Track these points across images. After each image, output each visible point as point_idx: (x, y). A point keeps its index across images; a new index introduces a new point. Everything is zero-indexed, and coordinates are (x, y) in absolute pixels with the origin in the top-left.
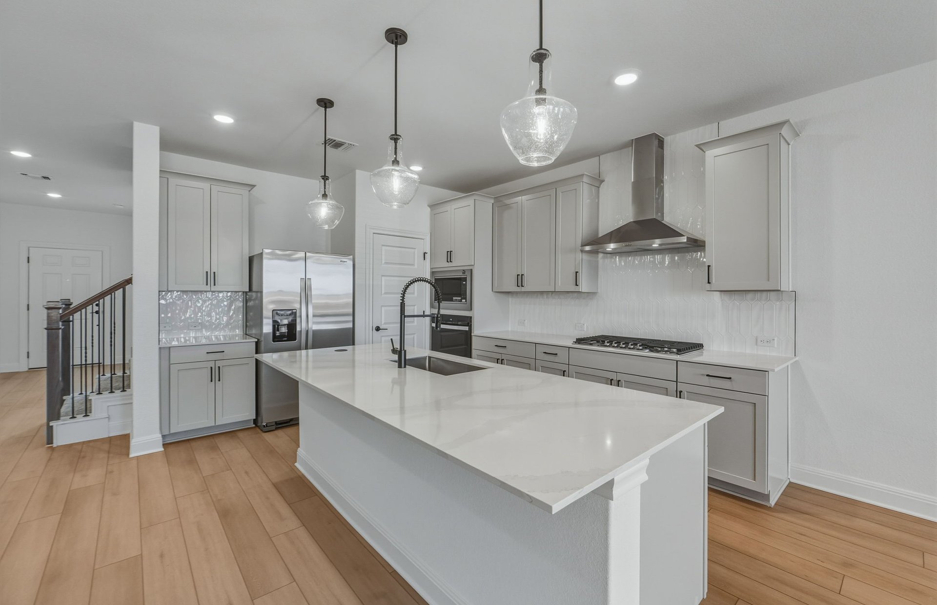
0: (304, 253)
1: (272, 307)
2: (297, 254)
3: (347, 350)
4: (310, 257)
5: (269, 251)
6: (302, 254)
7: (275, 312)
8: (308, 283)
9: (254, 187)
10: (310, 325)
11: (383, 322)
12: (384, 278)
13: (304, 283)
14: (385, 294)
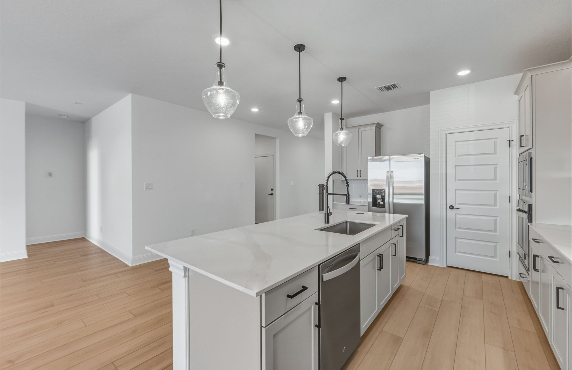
0: (389, 156)
1: (372, 188)
2: (384, 158)
3: (363, 214)
4: (393, 158)
5: (371, 158)
6: (388, 157)
7: (373, 191)
8: (391, 174)
9: (378, 124)
10: (391, 199)
11: (457, 203)
12: (457, 167)
13: (388, 174)
14: (459, 180)
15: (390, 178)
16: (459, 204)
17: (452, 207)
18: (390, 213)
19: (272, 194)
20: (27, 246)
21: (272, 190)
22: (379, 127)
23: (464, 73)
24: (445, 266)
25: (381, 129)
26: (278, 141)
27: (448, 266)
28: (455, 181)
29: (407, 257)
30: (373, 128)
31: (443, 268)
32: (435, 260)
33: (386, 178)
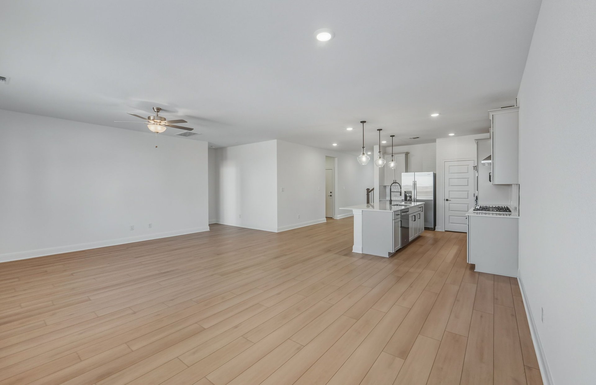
0: (414, 172)
1: (405, 190)
2: (411, 173)
4: (416, 174)
5: (403, 173)
7: (405, 192)
8: (415, 182)
9: (407, 152)
10: (415, 197)
11: (450, 197)
12: (450, 179)
13: (414, 182)
14: (451, 186)
15: (415, 184)
16: (451, 198)
17: (447, 200)
18: (414, 202)
19: (331, 196)
20: (209, 225)
21: (331, 192)
22: (407, 154)
23: (452, 135)
24: (444, 231)
25: (408, 155)
26: (336, 159)
27: (446, 231)
28: (449, 186)
29: (425, 227)
30: (404, 155)
31: (443, 232)
32: (439, 228)
33: (412, 185)
